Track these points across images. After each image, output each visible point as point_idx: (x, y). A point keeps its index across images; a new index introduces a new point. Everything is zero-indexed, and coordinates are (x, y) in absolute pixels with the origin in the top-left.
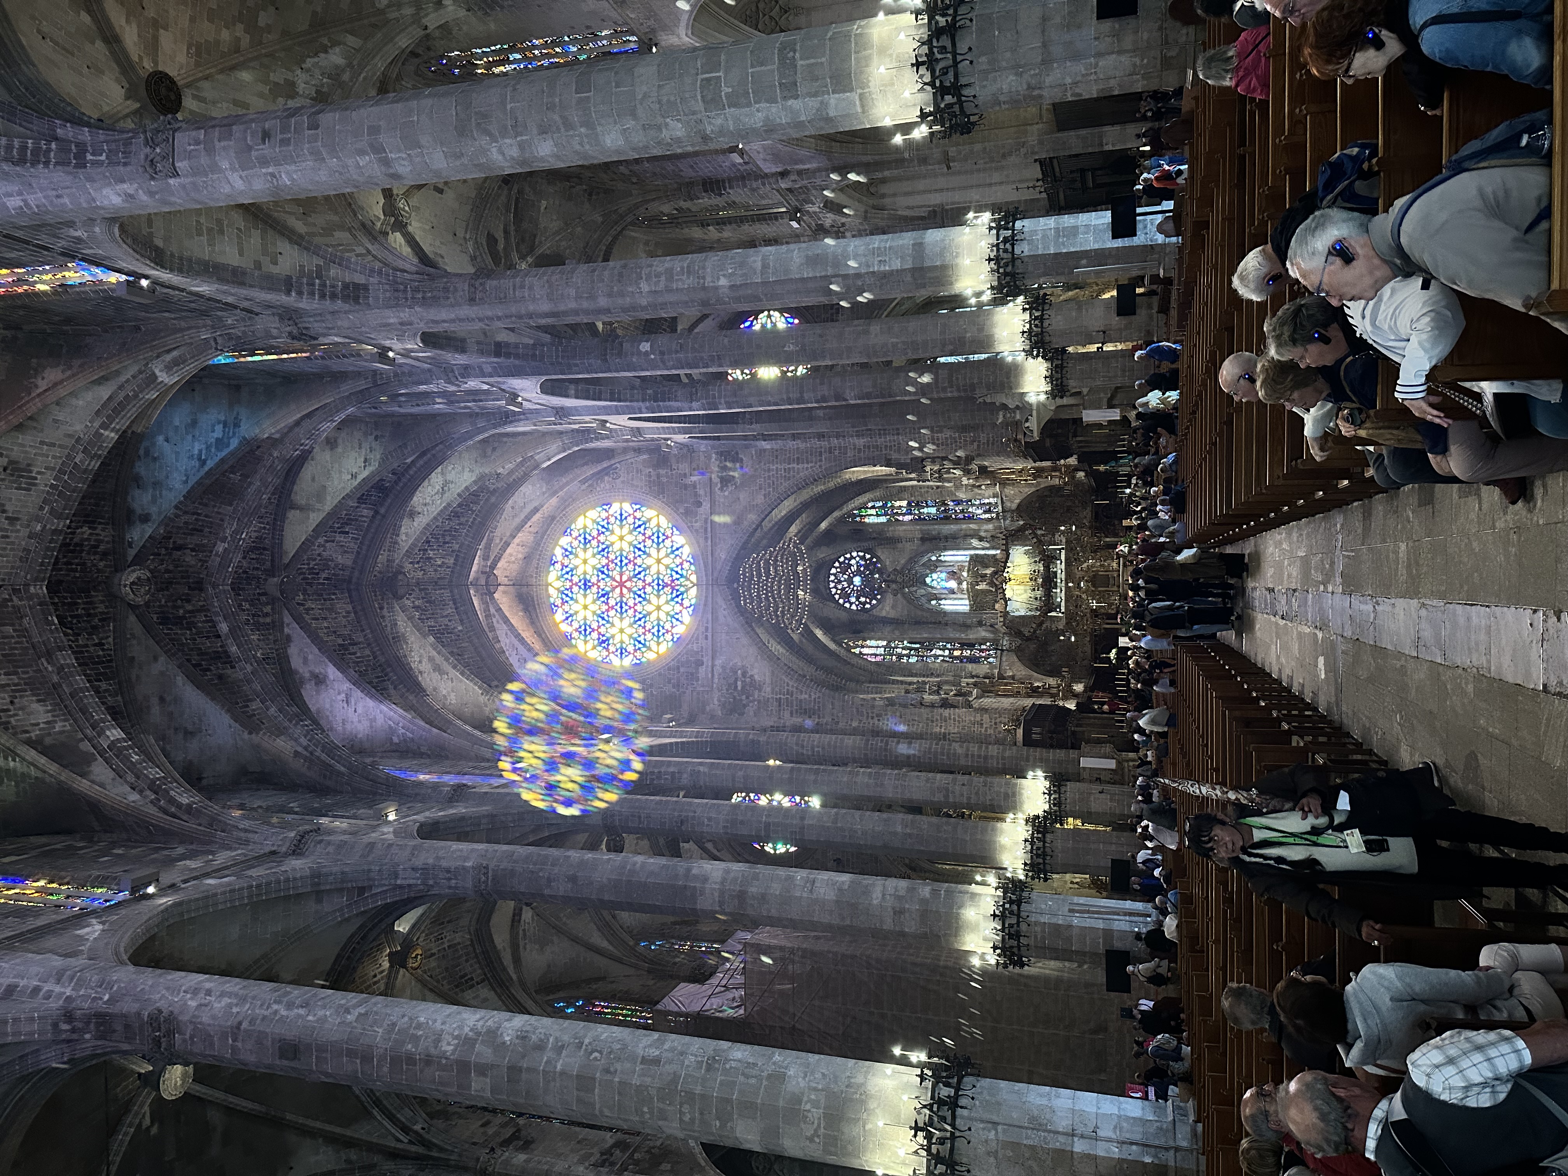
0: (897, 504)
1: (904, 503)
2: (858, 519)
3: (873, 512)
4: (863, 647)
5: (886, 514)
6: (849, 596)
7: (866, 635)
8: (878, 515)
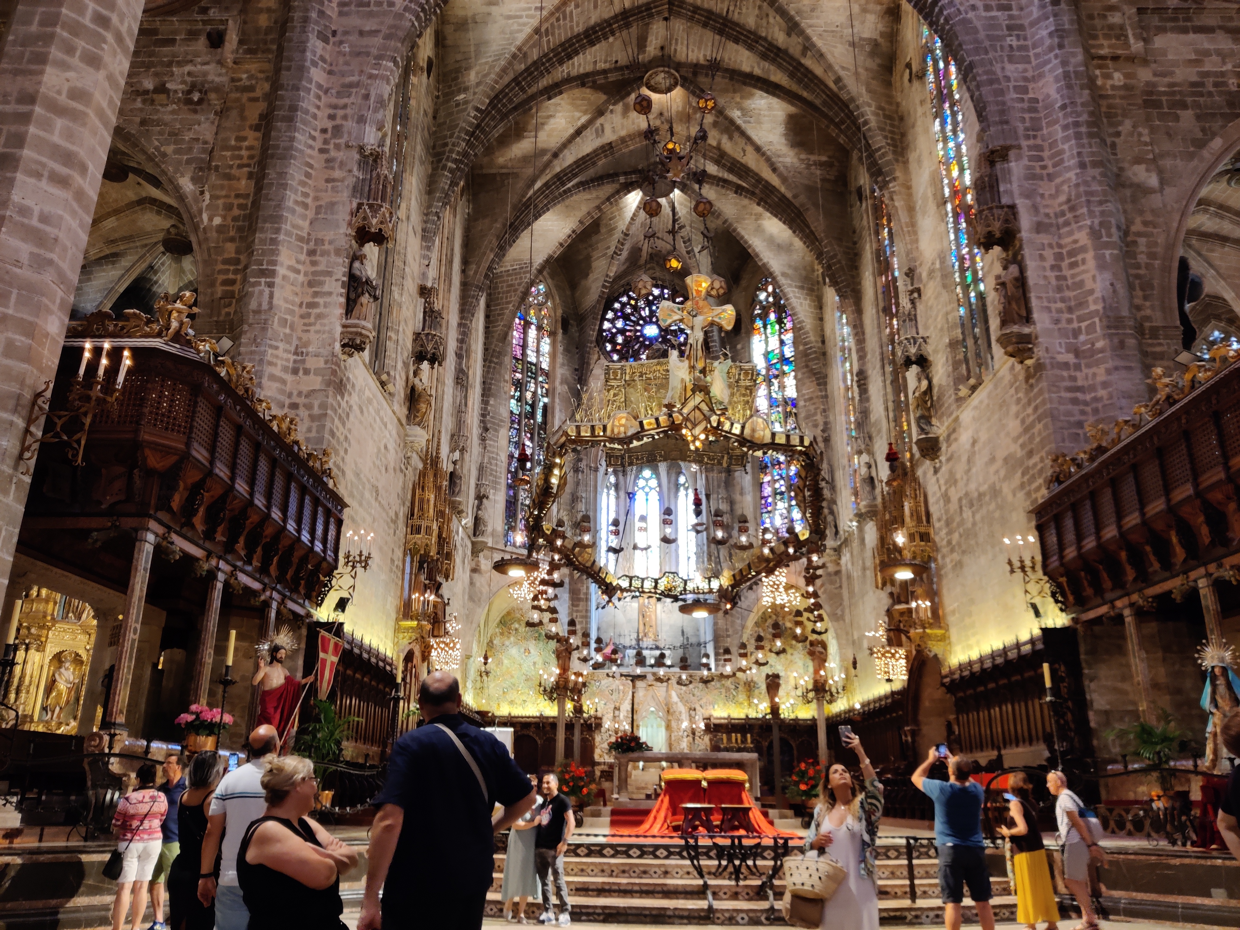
0: (790, 382)
1: (791, 392)
2: (759, 324)
3: (774, 343)
4: (540, 328)
5: (769, 367)
6: (626, 317)
7: (560, 336)
8: (766, 355)
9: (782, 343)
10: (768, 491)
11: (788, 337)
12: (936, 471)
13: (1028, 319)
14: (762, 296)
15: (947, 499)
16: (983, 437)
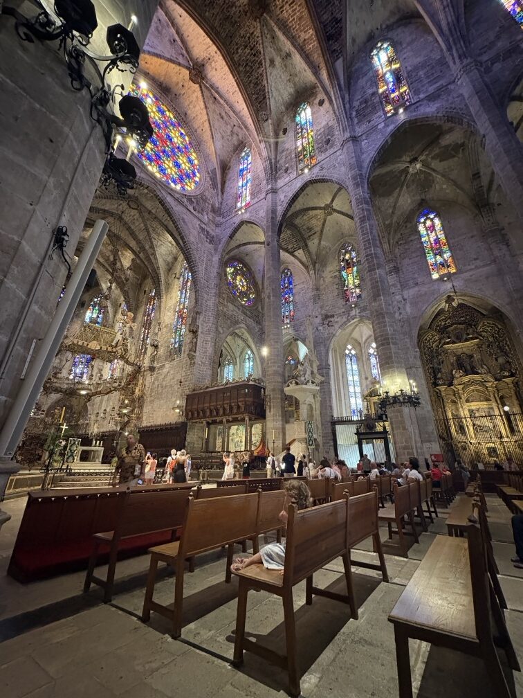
3: (95, 315)
9: (98, 317)
10: (77, 360)
11: (101, 316)
12: (151, 375)
13: (195, 352)
14: (96, 300)
15: (153, 383)
16: (172, 372)
